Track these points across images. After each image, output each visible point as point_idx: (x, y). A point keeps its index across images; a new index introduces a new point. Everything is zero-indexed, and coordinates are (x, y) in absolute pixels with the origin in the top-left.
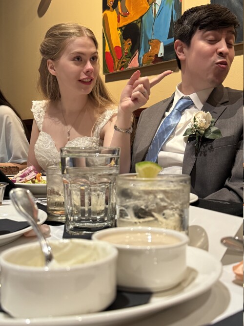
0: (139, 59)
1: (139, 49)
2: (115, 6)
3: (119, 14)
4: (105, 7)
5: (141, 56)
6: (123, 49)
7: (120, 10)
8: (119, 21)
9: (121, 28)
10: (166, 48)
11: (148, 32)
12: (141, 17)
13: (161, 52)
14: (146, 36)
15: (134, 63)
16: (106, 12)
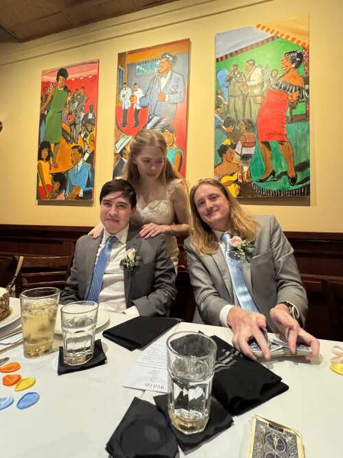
0: (65, 196)
1: (66, 189)
2: (48, 159)
3: (50, 165)
4: (40, 158)
5: (66, 193)
6: (53, 187)
7: (52, 163)
8: (50, 169)
9: (52, 174)
10: (84, 192)
11: (72, 180)
12: (67, 171)
13: (81, 194)
14: (71, 183)
15: (61, 197)
16: (40, 161)
